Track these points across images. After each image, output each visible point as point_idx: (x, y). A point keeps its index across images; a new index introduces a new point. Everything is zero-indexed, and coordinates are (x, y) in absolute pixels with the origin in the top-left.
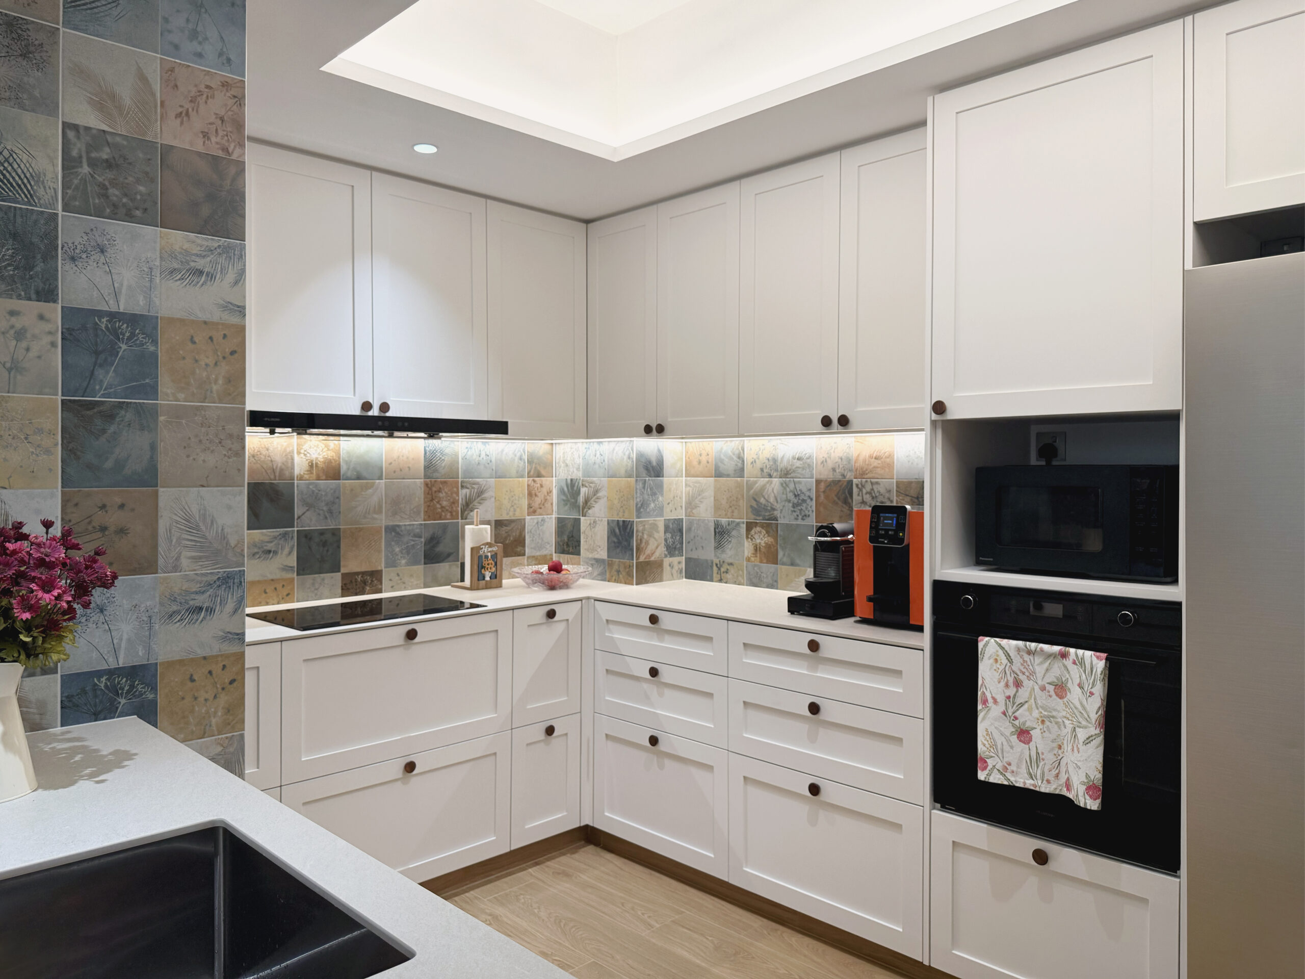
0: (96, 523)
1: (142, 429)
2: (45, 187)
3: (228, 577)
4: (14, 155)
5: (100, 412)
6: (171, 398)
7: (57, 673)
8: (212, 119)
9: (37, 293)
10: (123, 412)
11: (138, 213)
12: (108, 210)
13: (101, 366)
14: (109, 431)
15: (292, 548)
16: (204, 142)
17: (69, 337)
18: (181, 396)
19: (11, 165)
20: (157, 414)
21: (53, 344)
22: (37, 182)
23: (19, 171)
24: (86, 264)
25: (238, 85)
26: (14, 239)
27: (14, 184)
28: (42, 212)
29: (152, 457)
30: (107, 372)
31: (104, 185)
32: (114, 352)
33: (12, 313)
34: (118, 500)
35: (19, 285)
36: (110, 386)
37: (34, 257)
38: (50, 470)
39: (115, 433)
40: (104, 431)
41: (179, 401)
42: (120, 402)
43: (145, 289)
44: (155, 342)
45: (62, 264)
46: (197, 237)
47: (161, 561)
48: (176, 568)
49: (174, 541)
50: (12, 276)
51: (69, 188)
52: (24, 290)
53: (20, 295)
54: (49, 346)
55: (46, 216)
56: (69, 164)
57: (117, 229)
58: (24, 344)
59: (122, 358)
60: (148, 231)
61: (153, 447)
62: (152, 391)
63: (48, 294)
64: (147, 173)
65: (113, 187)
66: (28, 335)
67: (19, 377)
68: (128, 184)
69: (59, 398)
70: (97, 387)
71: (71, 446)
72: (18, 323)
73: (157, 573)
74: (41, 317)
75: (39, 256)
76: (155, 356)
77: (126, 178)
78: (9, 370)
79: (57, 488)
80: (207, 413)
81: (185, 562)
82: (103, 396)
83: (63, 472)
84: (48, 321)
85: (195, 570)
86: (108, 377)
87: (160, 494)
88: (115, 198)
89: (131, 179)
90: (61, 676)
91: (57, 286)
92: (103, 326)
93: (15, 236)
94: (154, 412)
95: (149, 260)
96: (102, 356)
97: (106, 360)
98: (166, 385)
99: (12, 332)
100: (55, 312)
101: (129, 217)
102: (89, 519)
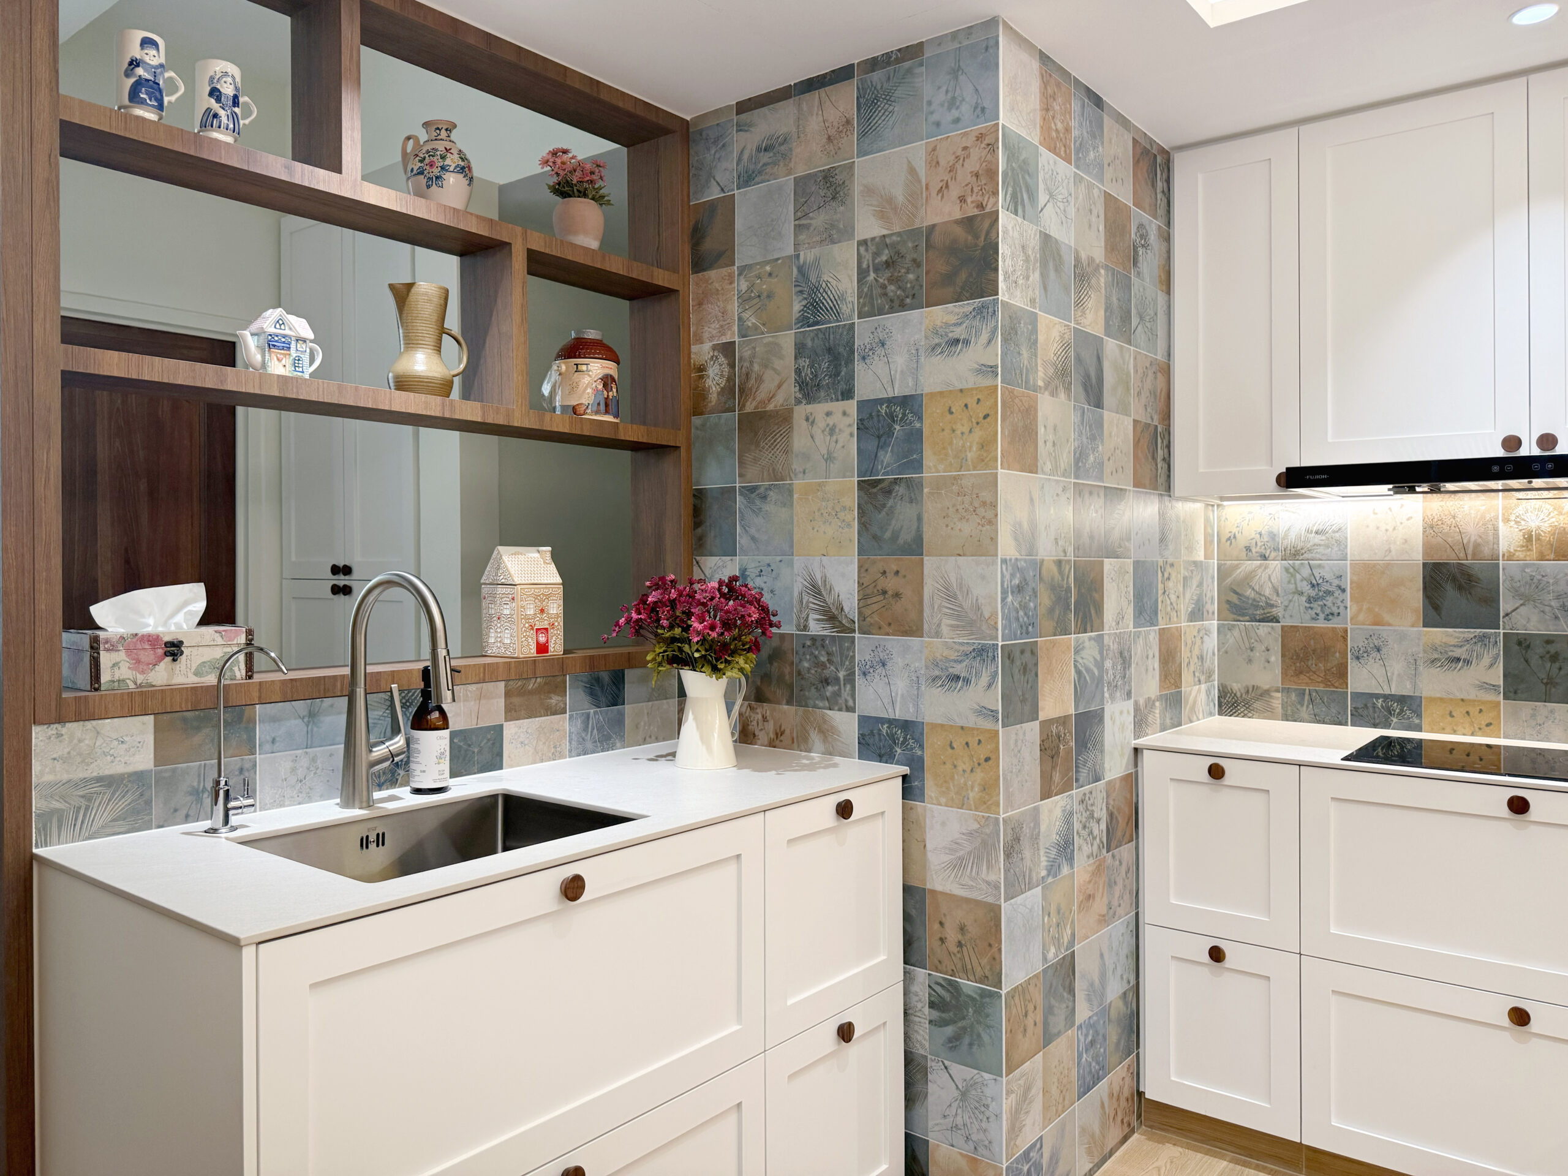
0: (879, 588)
1: (911, 502)
2: (846, 303)
3: (983, 650)
4: (829, 284)
5: (881, 489)
6: (933, 470)
7: (855, 712)
8: (969, 179)
9: (842, 394)
10: (897, 487)
11: (908, 301)
12: (887, 307)
13: (882, 448)
14: (888, 505)
15: (1496, 658)
16: (961, 207)
17: (863, 427)
18: (941, 467)
19: (826, 293)
20: (922, 485)
21: (851, 435)
22: (841, 301)
23: (831, 296)
24: (872, 360)
25: (992, 130)
26: (829, 354)
27: (829, 308)
28: (845, 325)
29: (918, 528)
30: (887, 452)
31: (885, 285)
32: (890, 433)
33: (828, 414)
34: (895, 568)
35: (831, 391)
36: (888, 465)
37: (840, 365)
38: (850, 540)
39: (891, 507)
40: (884, 506)
41: (939, 472)
42: (895, 479)
43: (913, 371)
44: (920, 419)
45: (858, 367)
46: (955, 306)
47: (926, 627)
48: (938, 634)
49: (936, 607)
50: (827, 384)
51: (861, 297)
52: (835, 393)
53: (832, 398)
54: (849, 437)
55: (847, 327)
56: (862, 274)
57: (893, 321)
58: (834, 438)
59: (897, 438)
60: (915, 313)
61: (919, 519)
62: (918, 466)
63: (848, 394)
64: (914, 260)
65: (891, 284)
66: (837, 430)
67: (832, 465)
68: (900, 277)
69: (856, 479)
70: (880, 467)
71: (863, 519)
72: (831, 421)
73: (922, 637)
74: (844, 414)
75: (843, 363)
76: (920, 432)
77: (899, 272)
78: (826, 461)
79: (854, 556)
80: (963, 481)
81: (945, 630)
82: (884, 474)
83: (858, 542)
84: (848, 415)
85: (953, 638)
86: (887, 457)
87: (925, 562)
88: (891, 294)
89: (903, 271)
90: (858, 716)
91: (854, 385)
92: (883, 412)
93: (829, 350)
94: (920, 485)
95: (916, 342)
96: (883, 439)
97: (885, 443)
98: (929, 458)
99: (828, 429)
100: (852, 406)
101: (903, 307)
102: (874, 584)
